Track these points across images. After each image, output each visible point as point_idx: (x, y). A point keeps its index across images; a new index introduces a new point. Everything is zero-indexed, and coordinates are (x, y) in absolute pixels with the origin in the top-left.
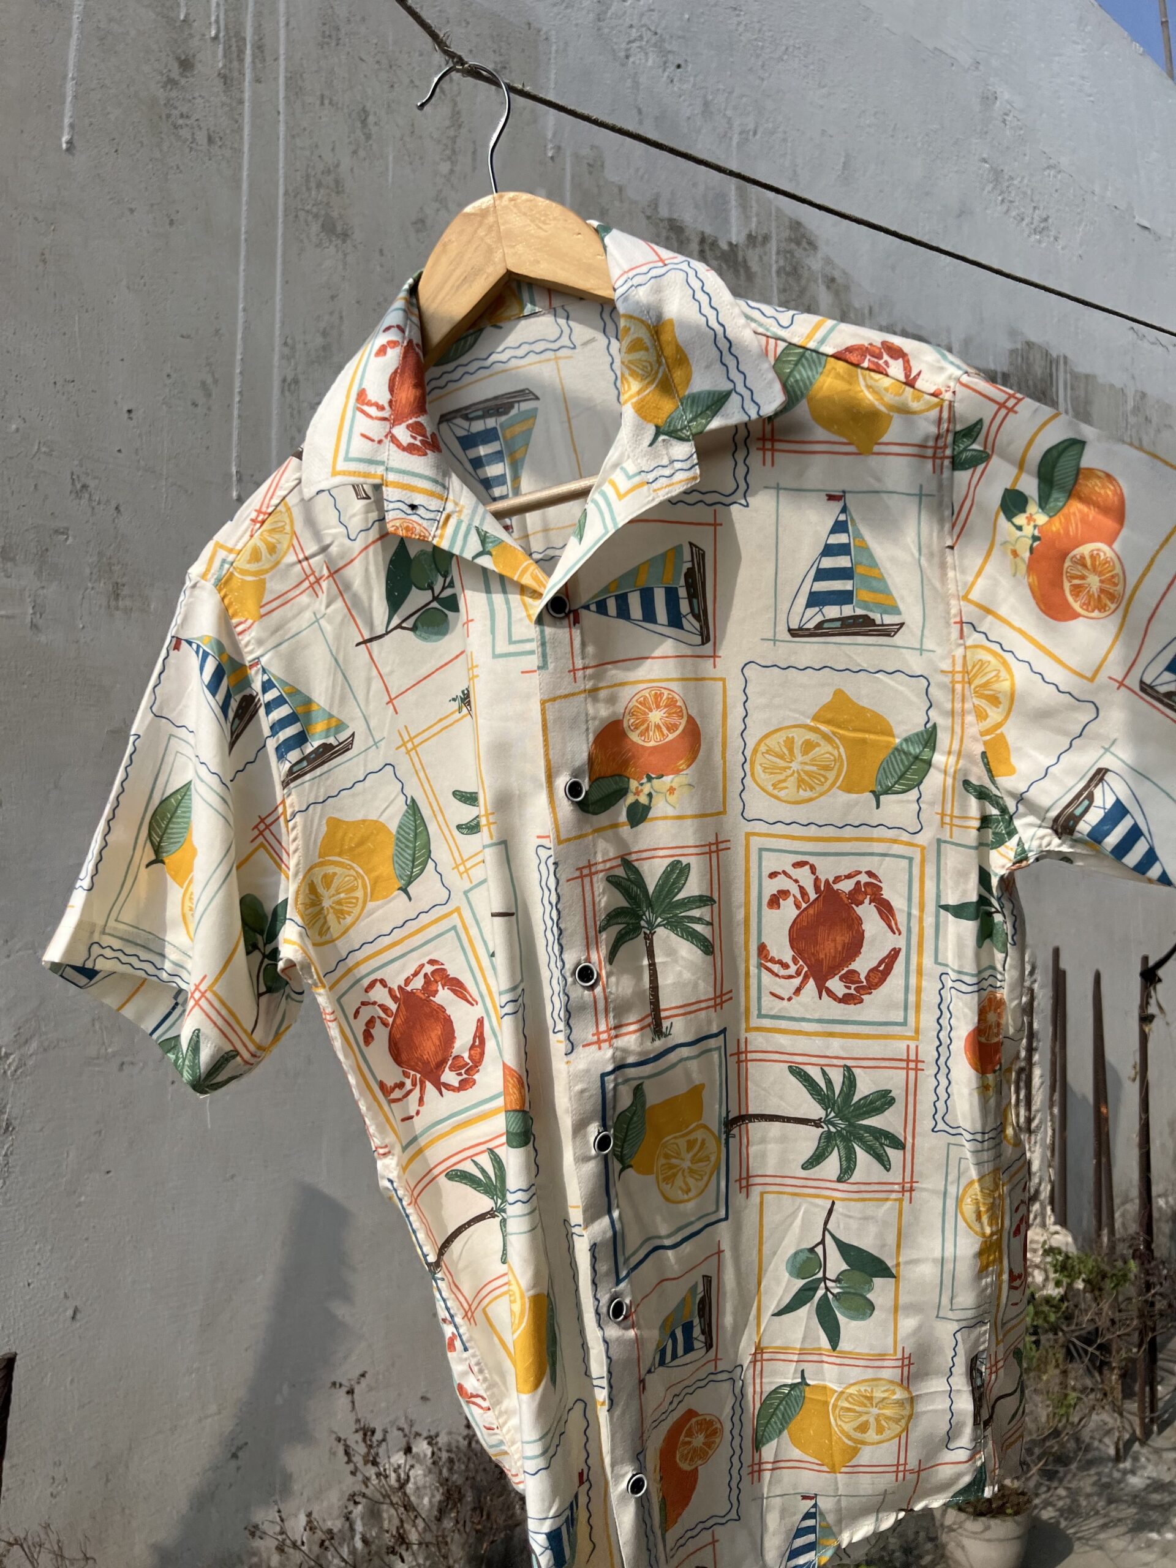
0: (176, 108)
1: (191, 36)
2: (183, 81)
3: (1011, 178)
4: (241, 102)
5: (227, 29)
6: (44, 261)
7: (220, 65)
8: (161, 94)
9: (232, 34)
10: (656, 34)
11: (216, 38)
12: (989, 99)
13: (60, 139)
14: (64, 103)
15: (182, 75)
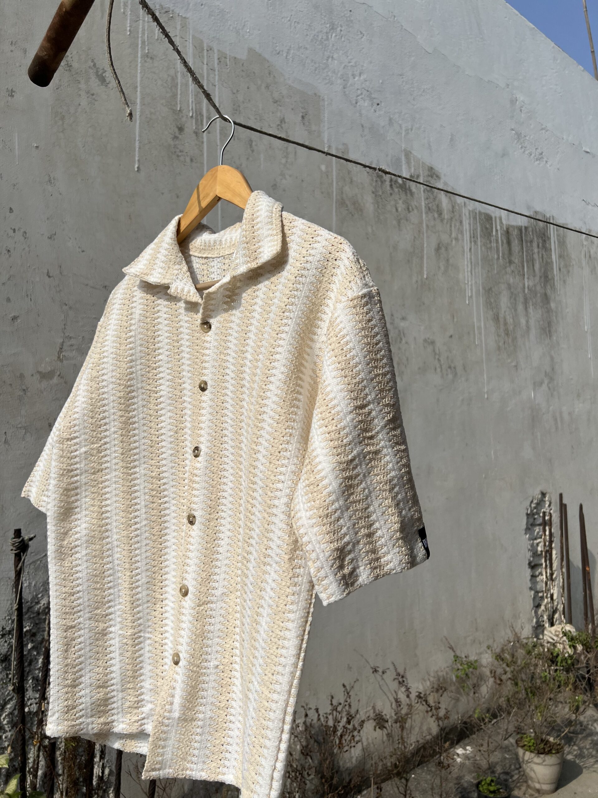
0: (178, 148)
1: (182, 116)
2: (180, 136)
3: (525, 136)
4: (203, 142)
5: (196, 112)
6: (130, 219)
7: (194, 128)
8: (172, 143)
9: (198, 113)
10: (368, 91)
11: (192, 117)
12: (513, 101)
13: (134, 166)
14: (135, 151)
15: (180, 134)
